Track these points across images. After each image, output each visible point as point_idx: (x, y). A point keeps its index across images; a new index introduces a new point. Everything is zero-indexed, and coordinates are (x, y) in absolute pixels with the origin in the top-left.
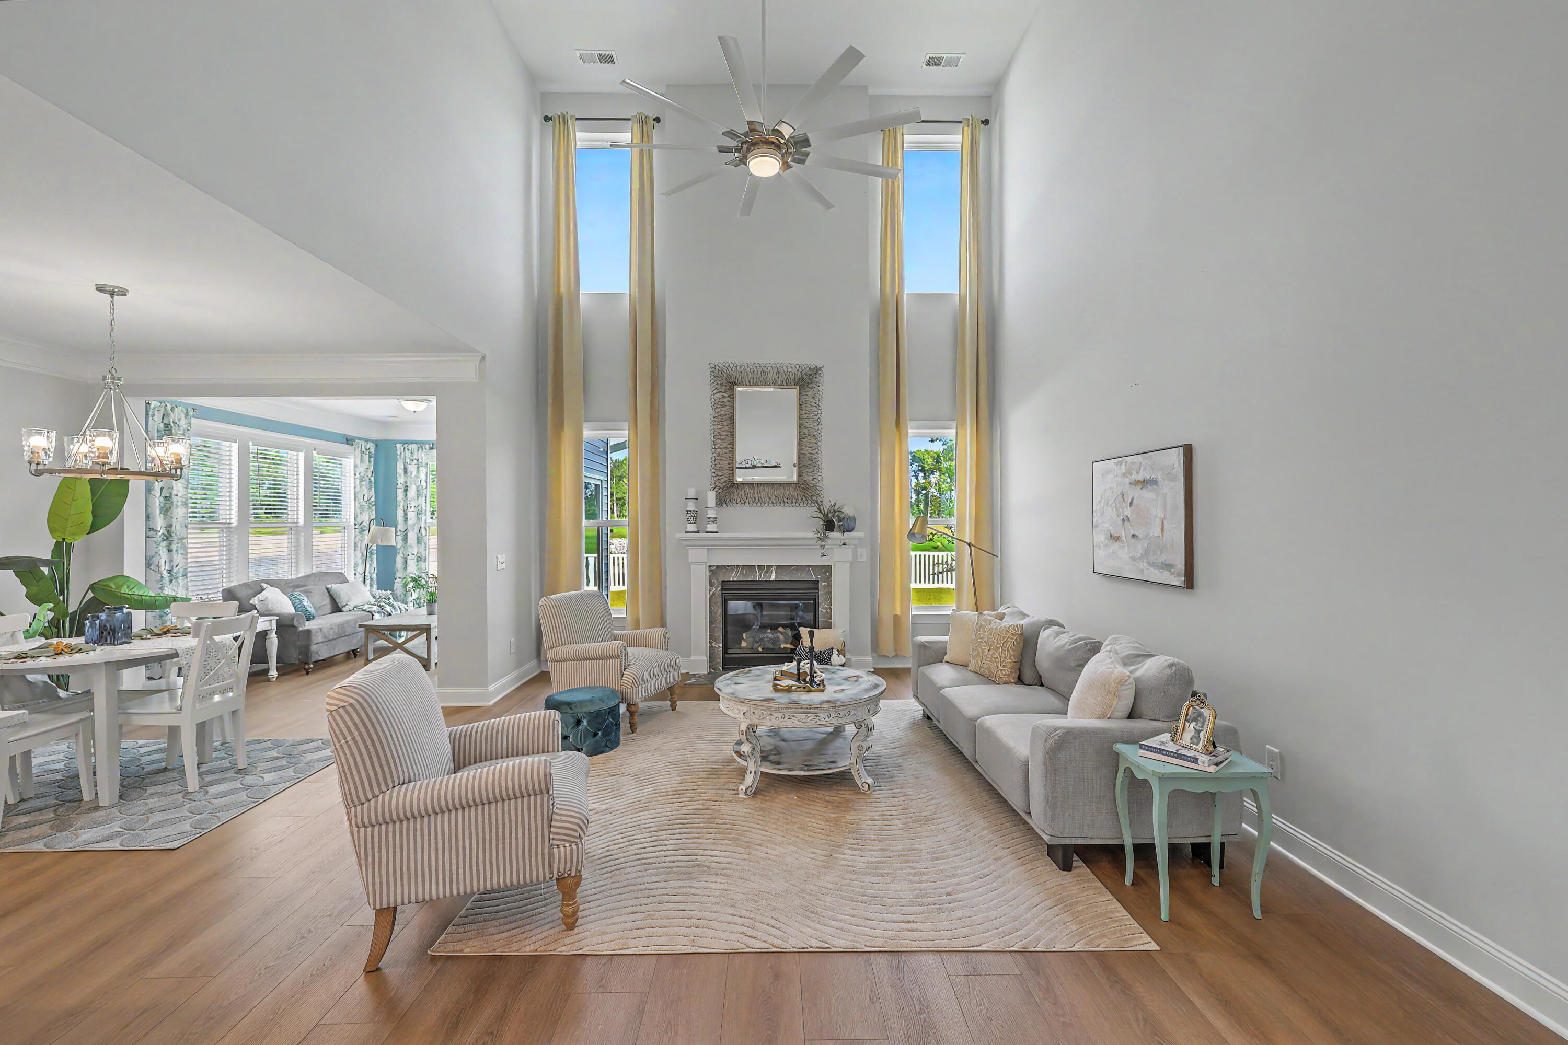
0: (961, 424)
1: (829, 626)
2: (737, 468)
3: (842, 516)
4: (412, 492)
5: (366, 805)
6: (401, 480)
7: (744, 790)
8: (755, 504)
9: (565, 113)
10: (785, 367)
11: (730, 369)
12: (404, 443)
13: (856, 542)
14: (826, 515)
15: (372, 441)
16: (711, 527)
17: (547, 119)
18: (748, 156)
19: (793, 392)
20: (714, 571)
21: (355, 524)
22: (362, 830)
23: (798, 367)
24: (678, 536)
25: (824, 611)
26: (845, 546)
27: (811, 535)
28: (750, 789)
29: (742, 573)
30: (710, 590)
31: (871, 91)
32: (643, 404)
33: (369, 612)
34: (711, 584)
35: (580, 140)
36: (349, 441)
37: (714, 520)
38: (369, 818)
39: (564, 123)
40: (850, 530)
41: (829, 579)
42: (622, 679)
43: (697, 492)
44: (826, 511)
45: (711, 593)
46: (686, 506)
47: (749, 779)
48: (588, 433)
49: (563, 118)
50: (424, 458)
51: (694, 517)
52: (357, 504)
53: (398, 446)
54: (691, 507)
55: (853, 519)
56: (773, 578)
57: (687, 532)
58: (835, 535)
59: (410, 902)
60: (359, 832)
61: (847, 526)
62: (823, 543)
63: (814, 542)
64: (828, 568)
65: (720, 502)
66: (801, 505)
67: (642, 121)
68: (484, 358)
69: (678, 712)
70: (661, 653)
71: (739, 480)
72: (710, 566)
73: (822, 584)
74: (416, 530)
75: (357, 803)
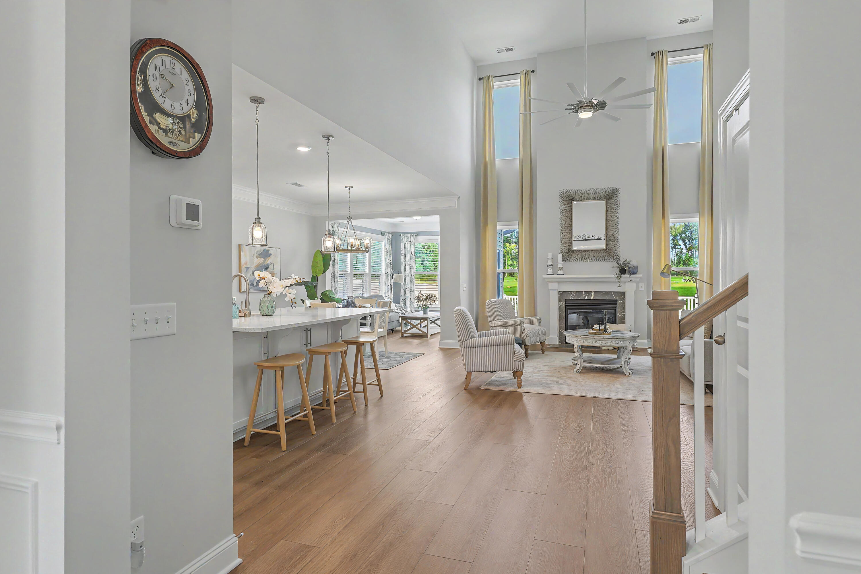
0: (702, 215)
1: (623, 323)
2: (573, 241)
3: (630, 266)
4: (408, 258)
5: (467, 341)
6: (403, 252)
7: (576, 371)
8: (583, 261)
9: (489, 75)
10: (599, 190)
11: (570, 193)
12: (404, 233)
13: (638, 280)
14: (621, 265)
15: (391, 233)
16: (560, 272)
17: (480, 79)
18: (579, 111)
19: (604, 202)
20: (562, 294)
21: (385, 273)
22: (464, 349)
23: (606, 189)
24: (544, 276)
25: (620, 315)
26: (631, 282)
27: (613, 276)
28: (578, 371)
29: (576, 295)
30: (559, 304)
31: (648, 38)
32: (526, 211)
33: (397, 312)
34: (560, 300)
35: (495, 85)
36: (383, 234)
37: (561, 269)
38: (466, 346)
39: (488, 80)
40: (634, 273)
41: (623, 299)
42: (522, 335)
43: (553, 255)
44: (621, 264)
45: (560, 305)
46: (548, 261)
47: (578, 367)
48: (499, 227)
49: (488, 78)
50: (413, 240)
51: (552, 267)
52: (386, 264)
53: (402, 235)
54: (550, 262)
55: (637, 268)
56: (592, 298)
57: (547, 275)
58: (627, 275)
59: (476, 371)
60: (463, 350)
61: (634, 271)
62: (619, 280)
63: (614, 279)
64: (623, 294)
65: (564, 260)
66: (608, 261)
67: (526, 73)
68: (459, 197)
69: (545, 354)
70: (538, 328)
71: (575, 248)
72: (559, 292)
73: (619, 302)
74: (410, 275)
75: (463, 341)
